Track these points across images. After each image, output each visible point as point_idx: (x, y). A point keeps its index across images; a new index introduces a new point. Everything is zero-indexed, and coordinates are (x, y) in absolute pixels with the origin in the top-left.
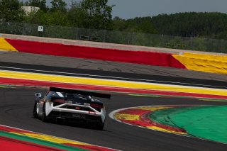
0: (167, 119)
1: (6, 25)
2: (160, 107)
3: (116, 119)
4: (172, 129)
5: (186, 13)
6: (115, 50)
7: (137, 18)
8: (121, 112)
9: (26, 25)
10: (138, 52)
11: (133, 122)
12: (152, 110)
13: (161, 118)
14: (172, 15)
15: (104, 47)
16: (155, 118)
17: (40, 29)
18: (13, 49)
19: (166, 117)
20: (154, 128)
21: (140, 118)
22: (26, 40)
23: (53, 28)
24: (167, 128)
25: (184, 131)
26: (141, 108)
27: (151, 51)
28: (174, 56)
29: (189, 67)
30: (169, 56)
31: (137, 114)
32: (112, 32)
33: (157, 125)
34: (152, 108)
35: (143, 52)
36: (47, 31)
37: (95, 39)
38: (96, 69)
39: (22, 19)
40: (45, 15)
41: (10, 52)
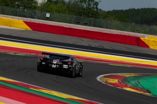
0: (137, 83)
1: (24, 11)
2: (133, 75)
3: (102, 82)
4: (141, 90)
5: (149, 9)
6: (100, 33)
7: (114, 10)
8: (105, 77)
9: (38, 12)
10: (117, 34)
11: (114, 84)
12: (127, 76)
13: (133, 82)
14: (138, 9)
15: (92, 30)
16: (129, 82)
17: (48, 15)
18: (29, 28)
19: (136, 81)
20: (128, 89)
21: (118, 81)
22: (38, 22)
23: (56, 14)
24: (137, 89)
25: (150, 92)
26: (119, 74)
27: (126, 34)
28: (141, 38)
29: (151, 47)
30: (138, 39)
31: (116, 78)
32: (98, 20)
33: (130, 87)
34: (127, 75)
35: (120, 35)
36: (52, 16)
37: (86, 24)
38: (87, 45)
39: (35, 8)
40: (51, 6)
41: (26, 31)
